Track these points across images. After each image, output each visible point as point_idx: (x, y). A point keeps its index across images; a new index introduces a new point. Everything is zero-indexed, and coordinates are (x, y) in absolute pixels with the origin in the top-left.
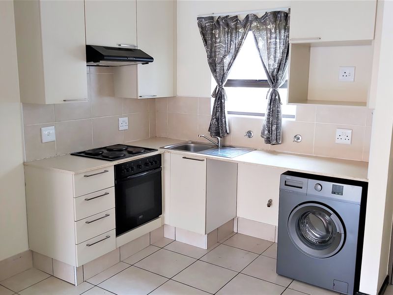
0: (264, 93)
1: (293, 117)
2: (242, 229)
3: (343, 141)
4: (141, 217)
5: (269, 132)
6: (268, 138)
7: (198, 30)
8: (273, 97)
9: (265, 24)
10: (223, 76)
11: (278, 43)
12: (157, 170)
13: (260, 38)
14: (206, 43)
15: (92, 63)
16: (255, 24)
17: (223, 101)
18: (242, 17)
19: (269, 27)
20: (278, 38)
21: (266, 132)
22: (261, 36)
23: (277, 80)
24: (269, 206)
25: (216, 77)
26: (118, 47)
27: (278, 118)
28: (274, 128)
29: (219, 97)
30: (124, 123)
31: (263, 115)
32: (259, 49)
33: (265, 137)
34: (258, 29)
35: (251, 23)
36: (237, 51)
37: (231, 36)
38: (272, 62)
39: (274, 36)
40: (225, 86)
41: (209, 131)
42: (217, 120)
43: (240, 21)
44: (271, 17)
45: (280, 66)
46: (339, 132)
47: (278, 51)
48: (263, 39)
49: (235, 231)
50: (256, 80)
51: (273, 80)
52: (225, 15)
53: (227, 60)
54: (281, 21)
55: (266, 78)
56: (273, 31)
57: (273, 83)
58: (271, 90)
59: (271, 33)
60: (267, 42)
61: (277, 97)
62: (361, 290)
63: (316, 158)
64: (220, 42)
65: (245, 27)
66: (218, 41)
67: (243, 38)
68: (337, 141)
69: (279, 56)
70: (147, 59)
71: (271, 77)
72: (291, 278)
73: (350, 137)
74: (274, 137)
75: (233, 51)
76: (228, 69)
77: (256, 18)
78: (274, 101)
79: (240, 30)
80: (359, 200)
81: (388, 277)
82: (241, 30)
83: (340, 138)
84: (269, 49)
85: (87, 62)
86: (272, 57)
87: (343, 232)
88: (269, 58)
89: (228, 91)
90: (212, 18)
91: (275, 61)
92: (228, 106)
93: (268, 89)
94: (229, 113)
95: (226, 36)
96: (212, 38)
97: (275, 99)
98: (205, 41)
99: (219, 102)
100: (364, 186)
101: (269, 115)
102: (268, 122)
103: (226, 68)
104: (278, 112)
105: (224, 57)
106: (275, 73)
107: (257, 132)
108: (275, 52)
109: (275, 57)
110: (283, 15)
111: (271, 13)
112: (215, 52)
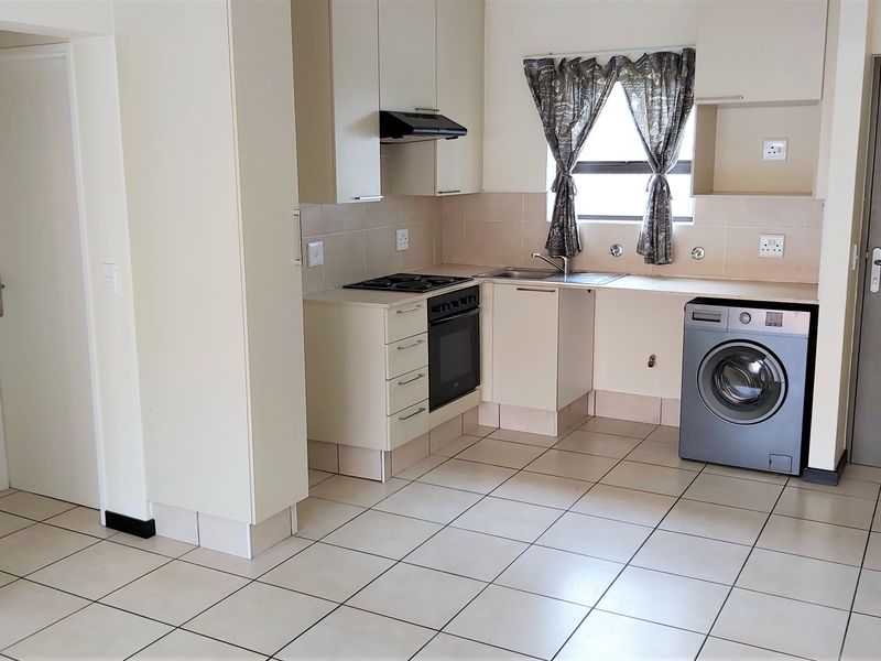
0: (642, 183)
1: (690, 219)
2: (603, 409)
3: (772, 254)
4: (456, 385)
5: (652, 243)
6: (649, 254)
7: (524, 81)
8: (659, 188)
9: (642, 71)
10: (572, 155)
11: (664, 103)
12: (473, 312)
13: (634, 94)
14: (540, 102)
15: (390, 139)
16: (625, 71)
17: (571, 196)
18: (604, 60)
19: (649, 76)
20: (664, 94)
21: (647, 245)
22: (634, 91)
23: (665, 161)
24: (651, 366)
25: (557, 157)
26: (414, 111)
27: (667, 222)
28: (661, 237)
29: (564, 190)
30: (403, 239)
31: (640, 218)
32: (632, 112)
33: (646, 253)
34: (629, 78)
35: (619, 70)
36: (594, 116)
37: (584, 92)
38: (655, 132)
39: (658, 91)
40: (573, 172)
41: (547, 247)
42: (561, 228)
43: (600, 67)
44: (654, 61)
45: (669, 139)
46: (764, 240)
47: (665, 115)
48: (638, 95)
49: (591, 413)
50: (624, 162)
51: (659, 160)
52: (573, 57)
53: (577, 130)
54: (668, 67)
55: (644, 157)
56: (657, 83)
57: (657, 166)
58: (655, 176)
59: (653, 86)
60: (647, 101)
61: (665, 188)
62: (811, 464)
63: (729, 281)
64: (563, 100)
65: (607, 75)
66: (560, 97)
67: (604, 94)
68: (762, 254)
69: (666, 122)
70: (456, 130)
71: (655, 156)
72: (702, 462)
73: (781, 247)
74: (661, 251)
75: (586, 115)
76: (579, 145)
77: (627, 61)
78: (660, 195)
79: (598, 82)
80: (806, 331)
81: (846, 452)
82: (601, 82)
83: (766, 248)
84: (649, 111)
85: (381, 137)
86: (656, 124)
87: (783, 380)
88: (650, 127)
89: (580, 181)
90: (551, 61)
91: (660, 131)
92: (581, 205)
93: (649, 175)
94: (580, 217)
95: (576, 91)
96: (551, 94)
97: (662, 191)
98: (538, 99)
99: (565, 199)
100: (813, 310)
101: (652, 217)
102: (651, 228)
103: (574, 143)
104: (667, 211)
105: (572, 124)
106: (660, 150)
107: (629, 247)
108: (660, 117)
109: (660, 125)
110: (673, 58)
111: (654, 55)
112: (555, 116)
